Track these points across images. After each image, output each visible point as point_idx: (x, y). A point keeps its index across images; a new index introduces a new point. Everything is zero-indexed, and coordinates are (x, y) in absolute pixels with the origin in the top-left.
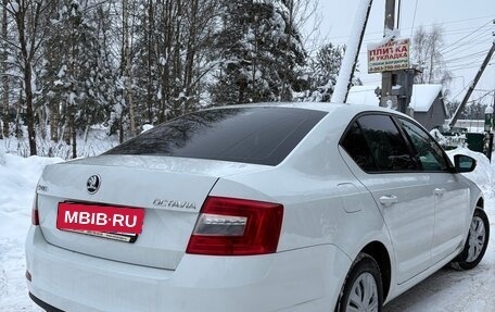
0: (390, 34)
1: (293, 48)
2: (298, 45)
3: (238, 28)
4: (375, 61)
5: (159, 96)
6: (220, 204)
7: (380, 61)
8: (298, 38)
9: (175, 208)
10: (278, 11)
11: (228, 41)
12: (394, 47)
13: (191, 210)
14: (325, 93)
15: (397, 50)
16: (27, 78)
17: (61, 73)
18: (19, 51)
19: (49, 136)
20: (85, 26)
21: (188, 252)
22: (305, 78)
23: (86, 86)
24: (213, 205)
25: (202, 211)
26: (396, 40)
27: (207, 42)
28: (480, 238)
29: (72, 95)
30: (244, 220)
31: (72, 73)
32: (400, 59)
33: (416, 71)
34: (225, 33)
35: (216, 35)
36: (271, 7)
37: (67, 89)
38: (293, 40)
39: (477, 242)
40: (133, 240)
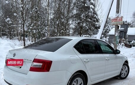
0: (118, 15)
1: (95, 18)
2: (97, 17)
3: (81, 13)
4: (113, 22)
5: (56, 31)
6: (39, 61)
7: (114, 22)
8: (97, 15)
9: (28, 61)
10: (92, 8)
11: (78, 16)
12: (118, 18)
13: (31, 61)
14: (106, 30)
15: (119, 19)
16: (24, 27)
17: (32, 25)
18: (22, 20)
19: (31, 41)
20: (38, 13)
21: (30, 71)
22: (98, 26)
23: (38, 29)
24: (35, 60)
25: (33, 62)
26: (119, 16)
27: (72, 16)
28: (126, 71)
29: (35, 31)
30: (42, 64)
31: (35, 25)
32: (120, 22)
33: (129, 24)
34: (77, 14)
35: (74, 15)
36: (89, 7)
37: (34, 29)
38: (95, 16)
39: (125, 72)
40: (20, 67)
